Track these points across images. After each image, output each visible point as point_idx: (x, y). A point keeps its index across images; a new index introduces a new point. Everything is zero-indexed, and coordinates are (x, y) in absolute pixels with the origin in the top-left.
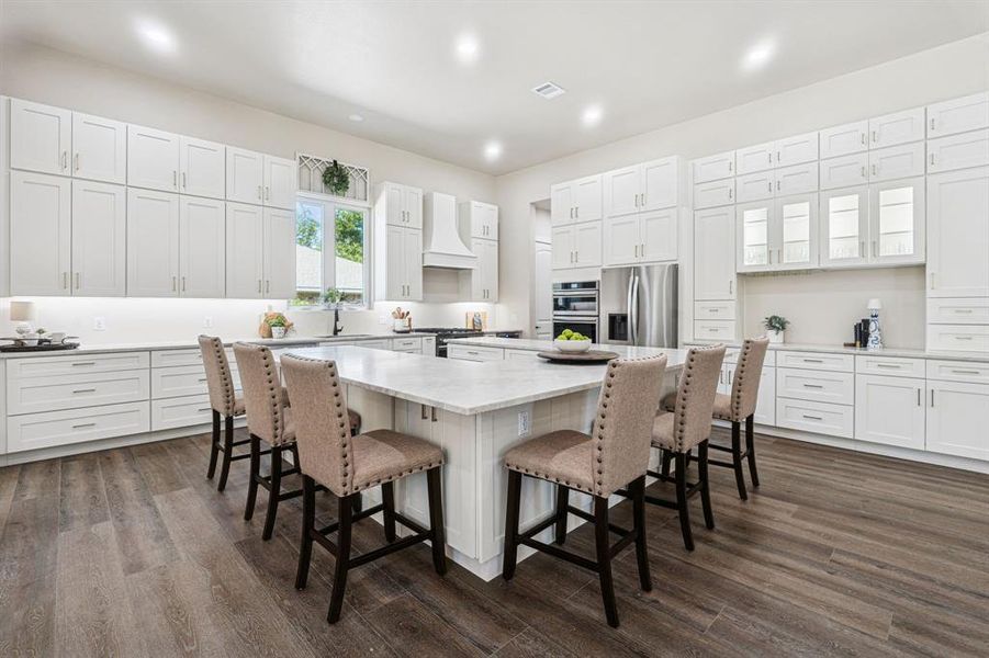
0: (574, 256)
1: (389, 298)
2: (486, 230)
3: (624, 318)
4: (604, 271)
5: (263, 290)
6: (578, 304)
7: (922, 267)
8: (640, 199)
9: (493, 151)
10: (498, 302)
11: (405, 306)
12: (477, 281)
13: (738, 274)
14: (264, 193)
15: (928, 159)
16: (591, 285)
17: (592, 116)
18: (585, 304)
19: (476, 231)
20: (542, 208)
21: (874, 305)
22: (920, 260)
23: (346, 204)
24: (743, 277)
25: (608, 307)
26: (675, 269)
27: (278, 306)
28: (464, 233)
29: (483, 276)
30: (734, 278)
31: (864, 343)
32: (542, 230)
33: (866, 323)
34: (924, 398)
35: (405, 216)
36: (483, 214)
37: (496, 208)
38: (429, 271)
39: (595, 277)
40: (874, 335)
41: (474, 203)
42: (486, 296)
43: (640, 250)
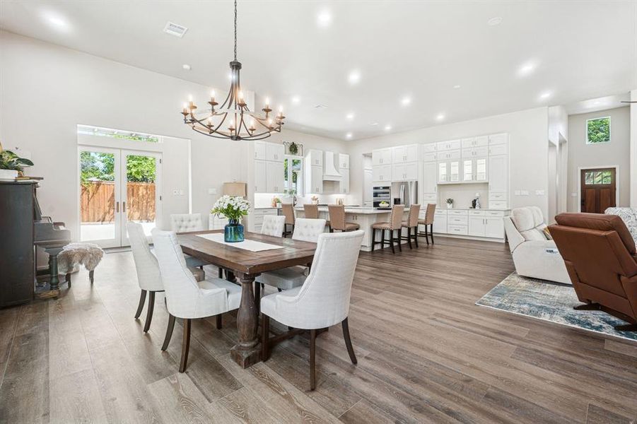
0: (381, 177)
1: (312, 192)
2: (345, 165)
3: (399, 200)
4: (392, 183)
5: (276, 190)
6: (381, 195)
7: (488, 183)
8: (405, 158)
9: (349, 136)
10: (349, 194)
11: (316, 196)
12: (341, 186)
13: (438, 185)
14: (276, 157)
15: (489, 151)
16: (388, 188)
17: (388, 128)
18: (385, 195)
19: (341, 165)
20: (369, 156)
21: (477, 195)
22: (487, 181)
23: (296, 157)
24: (440, 185)
25: (393, 196)
26: (417, 182)
27: (277, 196)
28: (336, 166)
29: (344, 184)
30: (436, 186)
31: (474, 207)
32: (367, 164)
33: (475, 200)
34: (485, 222)
35: (317, 161)
36: (343, 158)
37: (348, 156)
38: (324, 182)
39: (389, 185)
40: (477, 204)
41: (340, 154)
42: (345, 192)
43: (405, 176)
